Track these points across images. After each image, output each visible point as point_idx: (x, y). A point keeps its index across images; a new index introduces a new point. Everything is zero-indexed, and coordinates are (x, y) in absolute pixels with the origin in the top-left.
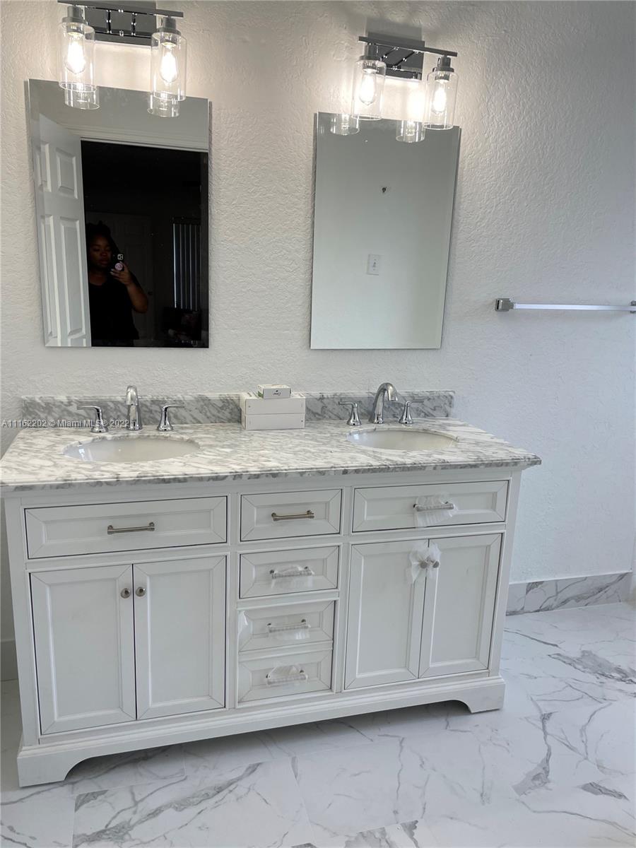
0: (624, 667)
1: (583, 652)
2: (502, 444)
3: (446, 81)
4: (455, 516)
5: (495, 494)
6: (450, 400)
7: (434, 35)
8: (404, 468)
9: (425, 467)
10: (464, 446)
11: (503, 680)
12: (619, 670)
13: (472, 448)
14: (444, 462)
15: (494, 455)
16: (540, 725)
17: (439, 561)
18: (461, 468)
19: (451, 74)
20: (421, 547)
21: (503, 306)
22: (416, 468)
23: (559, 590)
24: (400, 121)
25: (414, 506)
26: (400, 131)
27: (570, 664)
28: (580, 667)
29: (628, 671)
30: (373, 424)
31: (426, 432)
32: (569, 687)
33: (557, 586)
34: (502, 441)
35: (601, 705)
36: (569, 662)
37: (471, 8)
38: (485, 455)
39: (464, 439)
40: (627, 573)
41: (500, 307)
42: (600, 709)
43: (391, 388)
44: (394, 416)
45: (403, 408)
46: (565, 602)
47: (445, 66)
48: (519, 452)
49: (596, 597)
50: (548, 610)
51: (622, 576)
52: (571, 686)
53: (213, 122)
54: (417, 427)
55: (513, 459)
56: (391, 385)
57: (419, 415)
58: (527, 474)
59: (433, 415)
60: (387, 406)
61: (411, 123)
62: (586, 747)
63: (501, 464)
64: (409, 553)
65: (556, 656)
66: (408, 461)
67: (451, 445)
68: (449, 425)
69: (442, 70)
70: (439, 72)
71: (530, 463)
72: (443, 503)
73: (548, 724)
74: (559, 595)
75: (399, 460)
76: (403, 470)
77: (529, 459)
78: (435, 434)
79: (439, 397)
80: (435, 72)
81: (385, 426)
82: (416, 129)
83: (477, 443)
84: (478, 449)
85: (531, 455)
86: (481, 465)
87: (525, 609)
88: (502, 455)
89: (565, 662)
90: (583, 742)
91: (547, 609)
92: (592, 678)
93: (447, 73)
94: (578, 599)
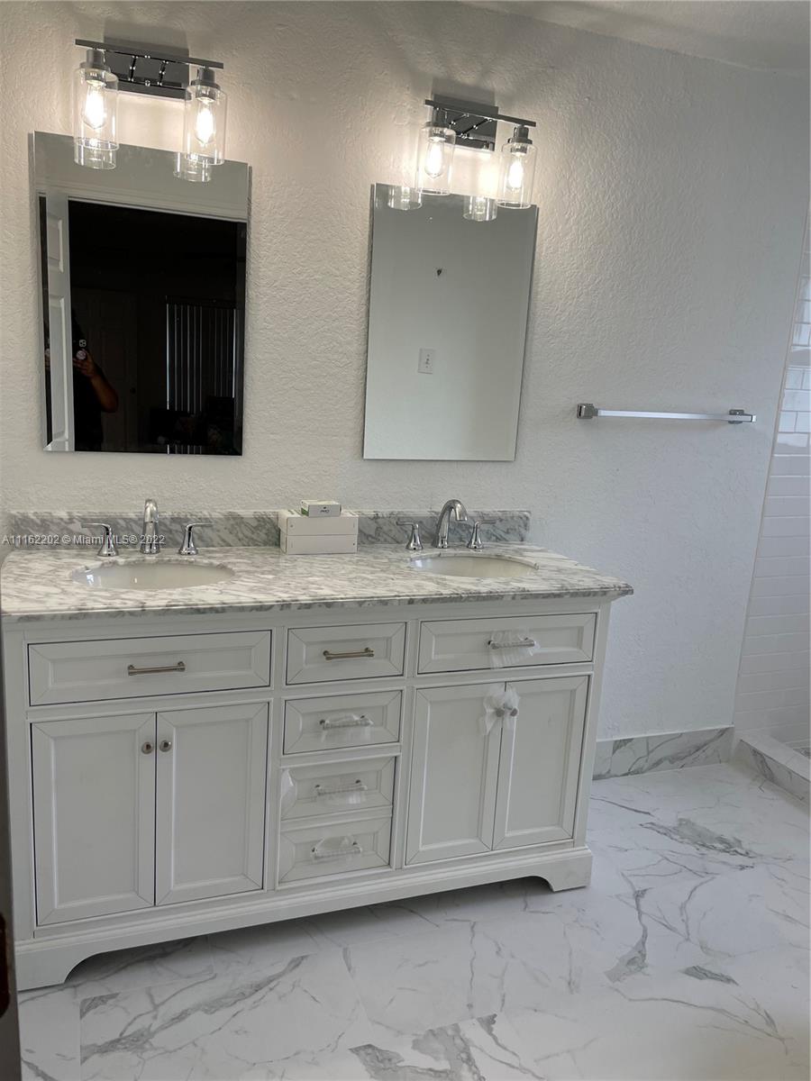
0: (727, 836)
1: (681, 820)
2: (588, 572)
3: (523, 154)
4: (535, 655)
5: (581, 630)
6: (525, 521)
7: (509, 100)
8: (478, 597)
9: (502, 596)
10: (546, 574)
11: (589, 851)
12: (722, 841)
13: (554, 575)
14: (524, 590)
15: (581, 583)
16: (634, 903)
17: (516, 707)
18: (544, 598)
19: (529, 146)
20: (497, 691)
21: (586, 413)
22: (492, 597)
23: (650, 749)
24: (469, 197)
25: (489, 643)
26: (468, 208)
27: (665, 834)
28: (677, 837)
29: (732, 840)
30: (436, 549)
31: (499, 558)
32: (665, 861)
33: (648, 744)
34: (587, 568)
35: (702, 880)
36: (665, 832)
37: (551, 70)
38: (570, 584)
39: (544, 566)
40: (727, 729)
41: (583, 414)
42: (702, 884)
43: (459, 505)
44: (461, 540)
45: (471, 531)
46: (658, 763)
47: (523, 137)
48: (609, 581)
49: (694, 756)
50: (638, 773)
51: (723, 732)
52: (668, 860)
53: (253, 190)
54: (488, 552)
55: (602, 588)
56: (459, 502)
57: (489, 539)
58: (618, 606)
59: (505, 540)
60: (452, 528)
61: (480, 200)
62: (687, 927)
63: (588, 594)
64: (482, 699)
65: (649, 825)
66: (484, 590)
67: (529, 574)
68: (525, 550)
69: (519, 141)
70: (515, 144)
71: (620, 592)
72: (522, 640)
73: (642, 902)
74: (651, 755)
75: (474, 588)
76: (478, 600)
77: (620, 587)
78: (510, 561)
79: (512, 518)
80: (510, 144)
81: (451, 552)
82: (486, 206)
83: (559, 570)
84: (562, 577)
85: (622, 583)
86: (566, 594)
87: (612, 772)
88: (588, 583)
89: (659, 832)
90: (683, 920)
91: (636, 772)
92: (692, 849)
93: (524, 145)
94: (673, 759)
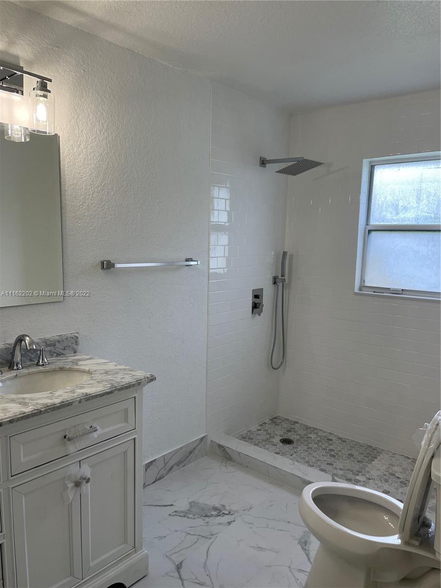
0: (217, 505)
1: (190, 503)
2: (125, 370)
3: (45, 99)
4: (98, 436)
5: (126, 410)
6: (76, 340)
7: (30, 63)
8: (53, 408)
9: (72, 402)
10: (98, 377)
11: (146, 551)
12: (215, 509)
13: (104, 377)
14: (87, 394)
15: (123, 380)
16: (176, 575)
17: (89, 476)
18: (100, 396)
19: (49, 94)
20: (75, 471)
21: (107, 266)
22: (64, 405)
23: (166, 462)
24: (7, 124)
25: (65, 437)
26: (8, 132)
27: (184, 516)
28: (191, 516)
29: (220, 506)
30: (13, 371)
31: (61, 369)
32: (189, 536)
33: (164, 459)
34: (123, 367)
35: (212, 540)
36: (184, 515)
38: (116, 382)
39: (95, 371)
40: (204, 437)
41: (105, 267)
42: (211, 544)
43: (27, 338)
44: (31, 360)
45: (39, 352)
46: (171, 469)
47: (43, 87)
48: (140, 374)
49: (189, 458)
50: (161, 479)
51: (202, 439)
52: (190, 534)
54: (53, 367)
55: (137, 381)
56: (29, 337)
57: (52, 356)
58: (147, 389)
59: (63, 354)
60: (24, 353)
61: (16, 127)
62: (210, 578)
63: (129, 386)
64: (64, 478)
65: (174, 513)
66: (57, 401)
67: (85, 378)
68: (80, 360)
69: (41, 90)
70: (39, 91)
71: (149, 381)
72: (89, 428)
73: (182, 571)
74: (167, 465)
75: (49, 402)
76: (54, 410)
77: (148, 378)
78: (70, 370)
79: (67, 339)
80: (35, 91)
81: (25, 371)
82: (21, 132)
83: (107, 373)
84: (110, 377)
85: (148, 375)
86: (115, 390)
87: (146, 484)
88: (128, 379)
89: (180, 516)
90: (207, 575)
91: (160, 478)
92: (200, 522)
93: (45, 93)
94: (178, 464)
